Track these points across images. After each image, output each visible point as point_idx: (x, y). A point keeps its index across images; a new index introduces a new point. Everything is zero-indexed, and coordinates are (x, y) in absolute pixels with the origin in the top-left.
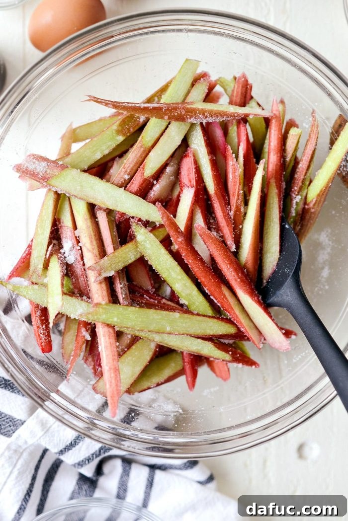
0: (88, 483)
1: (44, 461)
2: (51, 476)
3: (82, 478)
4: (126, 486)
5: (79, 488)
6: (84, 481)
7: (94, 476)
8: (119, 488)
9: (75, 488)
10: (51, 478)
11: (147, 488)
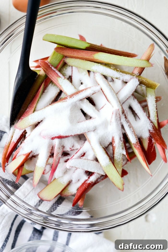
0: (38, 233)
1: (16, 221)
2: (19, 229)
3: (35, 230)
4: (58, 234)
5: (33, 235)
6: (36, 232)
7: (41, 229)
8: (54, 236)
9: (31, 235)
10: (19, 230)
11: (68, 236)
